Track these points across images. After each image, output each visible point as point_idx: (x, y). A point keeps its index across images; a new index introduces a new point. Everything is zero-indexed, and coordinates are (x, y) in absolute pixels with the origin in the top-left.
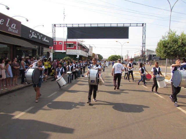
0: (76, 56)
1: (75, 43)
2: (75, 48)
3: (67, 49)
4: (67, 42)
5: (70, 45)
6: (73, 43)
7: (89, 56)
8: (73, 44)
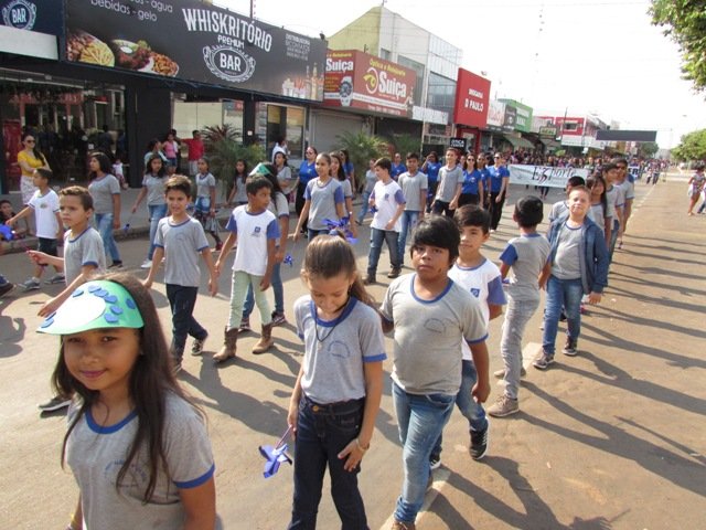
0: (582, 148)
1: (581, 121)
2: (579, 133)
3: (564, 133)
4: (565, 119)
5: (569, 126)
6: (576, 122)
7: (606, 147)
8: (575, 125)
